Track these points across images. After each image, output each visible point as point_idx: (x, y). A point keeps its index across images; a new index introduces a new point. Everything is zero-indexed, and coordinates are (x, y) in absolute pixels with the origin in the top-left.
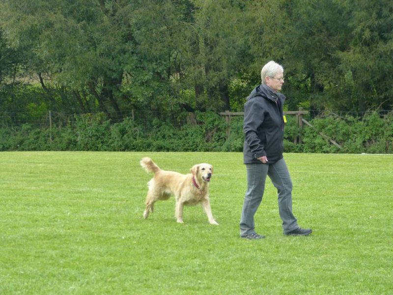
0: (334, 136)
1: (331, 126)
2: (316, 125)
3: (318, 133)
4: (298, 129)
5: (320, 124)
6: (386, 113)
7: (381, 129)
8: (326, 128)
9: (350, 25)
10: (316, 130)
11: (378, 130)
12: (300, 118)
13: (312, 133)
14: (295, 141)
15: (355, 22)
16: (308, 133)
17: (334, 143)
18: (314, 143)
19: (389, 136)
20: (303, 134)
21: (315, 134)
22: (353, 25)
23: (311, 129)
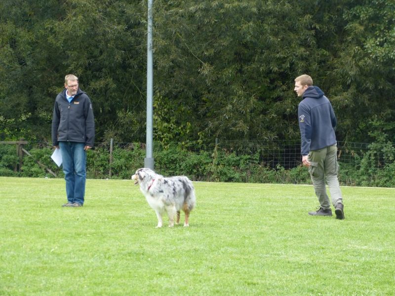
0: (50, 166)
1: (47, 155)
2: (34, 155)
3: (36, 162)
4: (18, 158)
5: (38, 154)
6: (96, 145)
7: (91, 159)
8: (43, 158)
9: (64, 63)
10: (35, 159)
11: (89, 161)
12: (20, 148)
13: (30, 162)
14: (16, 169)
15: (69, 61)
16: (27, 162)
17: (50, 171)
18: (32, 172)
19: (98, 166)
20: (23, 163)
21: (32, 163)
22: (68, 64)
23: (30, 158)
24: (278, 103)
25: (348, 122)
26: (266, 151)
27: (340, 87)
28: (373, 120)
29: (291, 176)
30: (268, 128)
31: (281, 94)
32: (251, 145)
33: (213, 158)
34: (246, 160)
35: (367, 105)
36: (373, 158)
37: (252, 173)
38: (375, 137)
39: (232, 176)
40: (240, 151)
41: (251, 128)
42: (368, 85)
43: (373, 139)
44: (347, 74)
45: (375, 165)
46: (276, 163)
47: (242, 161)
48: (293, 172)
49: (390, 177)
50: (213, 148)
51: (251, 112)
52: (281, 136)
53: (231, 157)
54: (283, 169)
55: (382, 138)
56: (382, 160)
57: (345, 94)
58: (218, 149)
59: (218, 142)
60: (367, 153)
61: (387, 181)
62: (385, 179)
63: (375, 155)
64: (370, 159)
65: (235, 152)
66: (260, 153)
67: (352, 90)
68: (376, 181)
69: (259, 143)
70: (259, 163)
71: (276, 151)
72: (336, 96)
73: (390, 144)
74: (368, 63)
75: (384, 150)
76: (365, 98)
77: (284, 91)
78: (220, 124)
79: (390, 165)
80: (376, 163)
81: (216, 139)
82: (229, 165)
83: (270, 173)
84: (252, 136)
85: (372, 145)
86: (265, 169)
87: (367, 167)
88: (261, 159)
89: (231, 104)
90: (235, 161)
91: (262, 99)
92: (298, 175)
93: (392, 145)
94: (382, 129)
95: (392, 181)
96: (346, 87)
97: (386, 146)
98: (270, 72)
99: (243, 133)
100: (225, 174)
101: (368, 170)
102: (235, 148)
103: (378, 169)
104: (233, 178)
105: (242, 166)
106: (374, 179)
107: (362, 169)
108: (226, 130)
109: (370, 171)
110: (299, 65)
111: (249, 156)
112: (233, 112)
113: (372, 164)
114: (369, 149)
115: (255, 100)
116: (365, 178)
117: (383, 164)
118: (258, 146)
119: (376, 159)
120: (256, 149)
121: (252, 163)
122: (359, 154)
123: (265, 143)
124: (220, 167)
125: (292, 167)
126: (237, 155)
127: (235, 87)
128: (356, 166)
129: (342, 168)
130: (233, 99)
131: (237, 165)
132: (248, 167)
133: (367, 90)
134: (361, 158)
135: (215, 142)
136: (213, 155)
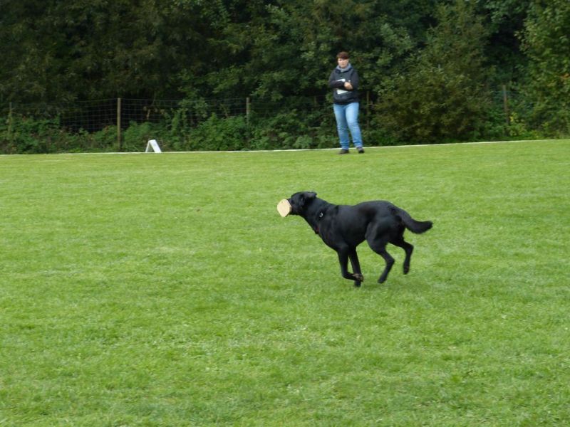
24: (78, 61)
25: (155, 77)
26: (67, 115)
27: (144, 40)
28: (182, 74)
29: (96, 140)
30: (68, 88)
31: (80, 50)
32: (49, 108)
33: (8, 124)
34: (45, 125)
35: (175, 58)
36: (185, 116)
37: (52, 139)
38: (185, 93)
39: (31, 144)
40: (38, 116)
41: (48, 89)
42: (175, 35)
43: (183, 96)
44: (151, 25)
45: (187, 124)
46: (79, 127)
47: (40, 127)
48: (98, 136)
49: (204, 136)
50: (7, 113)
51: (48, 71)
52: (82, 97)
53: (28, 122)
54: (86, 133)
55: (193, 94)
56: (195, 118)
57: (150, 47)
58: (13, 115)
59: (13, 107)
60: (178, 111)
61: (202, 140)
62: (199, 139)
63: (187, 113)
64: (181, 117)
65: (31, 117)
66: (61, 116)
67: (158, 42)
68: (190, 142)
69: (59, 106)
70: (60, 128)
71: (78, 114)
72: (140, 49)
73: (202, 100)
74: (173, 11)
75: (197, 106)
76: (172, 51)
77: (82, 46)
78: (13, 86)
79: (203, 123)
80: (189, 122)
81: (11, 103)
82: (27, 131)
83: (73, 139)
84: (51, 98)
85: (184, 102)
86: (67, 134)
87: (178, 126)
88: (61, 124)
89: (25, 63)
90: (34, 127)
91: (58, 56)
92: (104, 139)
93: (204, 102)
94: (193, 83)
95: (207, 141)
96: (151, 40)
97: (198, 103)
98: (65, 26)
99: (40, 94)
100: (23, 142)
101: (180, 130)
102: (31, 111)
103: (191, 128)
104: (32, 145)
105: (41, 133)
106: (187, 139)
107: (174, 129)
108: (20, 93)
109: (182, 131)
110: (98, 17)
111: (48, 121)
112: (27, 73)
113: (184, 122)
114: (180, 107)
115: (51, 58)
116: (177, 138)
117: (196, 122)
118: (57, 109)
119: (188, 117)
120: (56, 112)
121: (53, 128)
122: (170, 113)
123: (65, 105)
124: (17, 134)
125: (97, 130)
126: (35, 120)
127: (27, 45)
128: (167, 126)
129: (151, 129)
130: (25, 59)
131: (35, 131)
132: (48, 133)
133: (174, 42)
134: (172, 117)
135: (8, 106)
136: (8, 121)
